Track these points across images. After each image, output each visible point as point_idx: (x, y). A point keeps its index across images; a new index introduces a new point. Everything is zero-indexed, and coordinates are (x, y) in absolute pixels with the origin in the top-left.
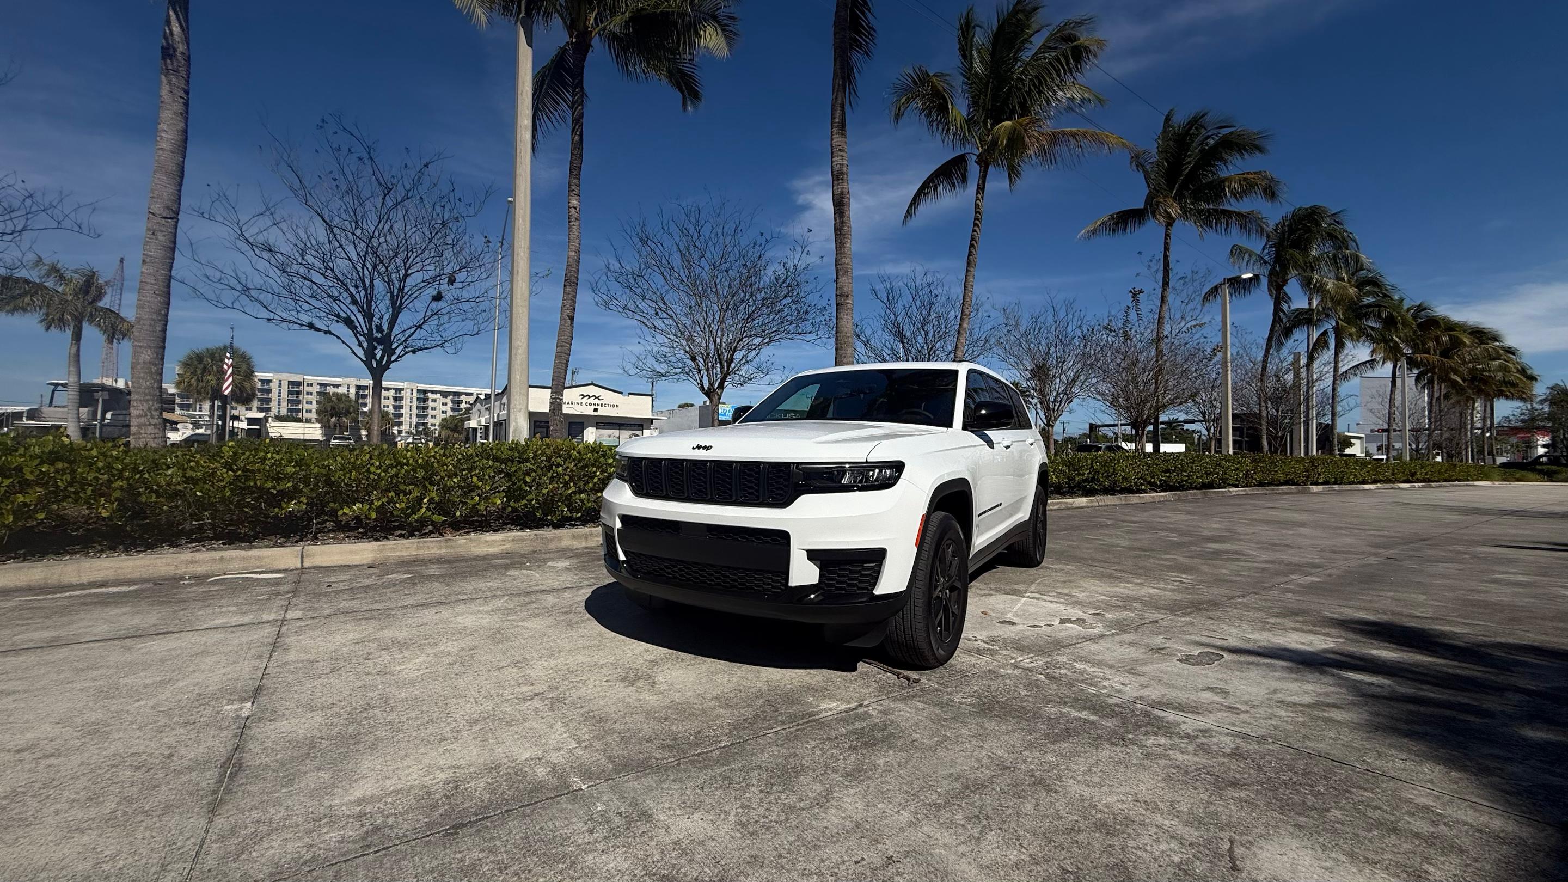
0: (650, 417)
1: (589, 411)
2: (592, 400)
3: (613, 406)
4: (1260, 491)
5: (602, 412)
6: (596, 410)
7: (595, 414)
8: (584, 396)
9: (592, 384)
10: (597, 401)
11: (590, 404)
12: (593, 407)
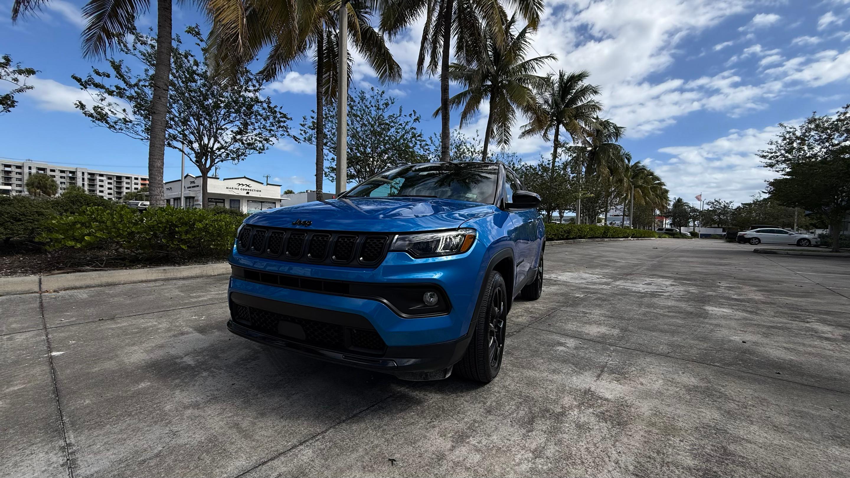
0: (280, 198)
1: (244, 193)
2: (244, 187)
3: (258, 191)
4: (590, 240)
5: (252, 194)
6: (248, 193)
7: (247, 195)
8: (240, 185)
9: (245, 177)
10: (248, 188)
11: (244, 190)
12: (246, 192)
